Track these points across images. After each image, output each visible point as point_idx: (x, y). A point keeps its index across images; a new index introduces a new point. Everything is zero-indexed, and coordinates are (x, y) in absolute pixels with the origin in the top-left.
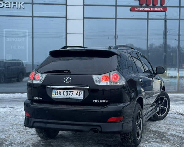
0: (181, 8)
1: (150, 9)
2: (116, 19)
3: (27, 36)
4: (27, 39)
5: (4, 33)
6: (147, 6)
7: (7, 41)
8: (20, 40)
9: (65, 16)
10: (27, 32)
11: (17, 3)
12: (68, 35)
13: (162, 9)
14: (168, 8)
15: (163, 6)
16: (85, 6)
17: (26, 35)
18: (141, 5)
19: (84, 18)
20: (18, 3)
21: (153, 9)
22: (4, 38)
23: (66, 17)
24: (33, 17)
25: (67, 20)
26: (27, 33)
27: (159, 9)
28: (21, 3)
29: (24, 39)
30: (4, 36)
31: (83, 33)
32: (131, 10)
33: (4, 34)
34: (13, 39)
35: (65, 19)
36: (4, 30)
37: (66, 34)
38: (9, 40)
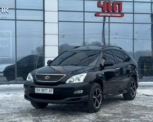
0: (135, 14)
1: (111, 15)
2: (84, 22)
3: (11, 36)
4: (11, 38)
6: (109, 12)
8: (5, 40)
9: (43, 20)
11: (2, 8)
12: (46, 35)
13: (120, 15)
14: (124, 14)
15: (121, 12)
16: (59, 12)
18: (103, 11)
19: (59, 21)
20: (4, 9)
21: (113, 15)
23: (44, 21)
24: (16, 20)
25: (44, 23)
27: (118, 15)
28: (6, 9)
29: (8, 38)
31: (58, 34)
32: (96, 15)
35: (43, 22)
37: (44, 34)
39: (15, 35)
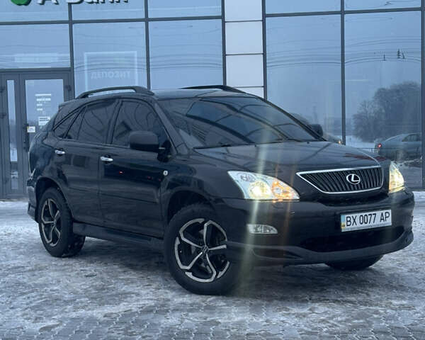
2: (343, 13)
3: (136, 67)
4: (136, 73)
5: (86, 60)
7: (92, 77)
8: (121, 76)
9: (220, 14)
10: (136, 56)
17: (133, 65)
19: (265, 16)
22: (86, 73)
23: (222, 17)
24: (147, 20)
25: (224, 23)
26: (136, 60)
29: (129, 73)
30: (86, 68)
31: (262, 52)
33: (86, 64)
34: (105, 75)
35: (220, 21)
36: (86, 54)
37: (224, 55)
38: (95, 77)
39: (146, 64)
